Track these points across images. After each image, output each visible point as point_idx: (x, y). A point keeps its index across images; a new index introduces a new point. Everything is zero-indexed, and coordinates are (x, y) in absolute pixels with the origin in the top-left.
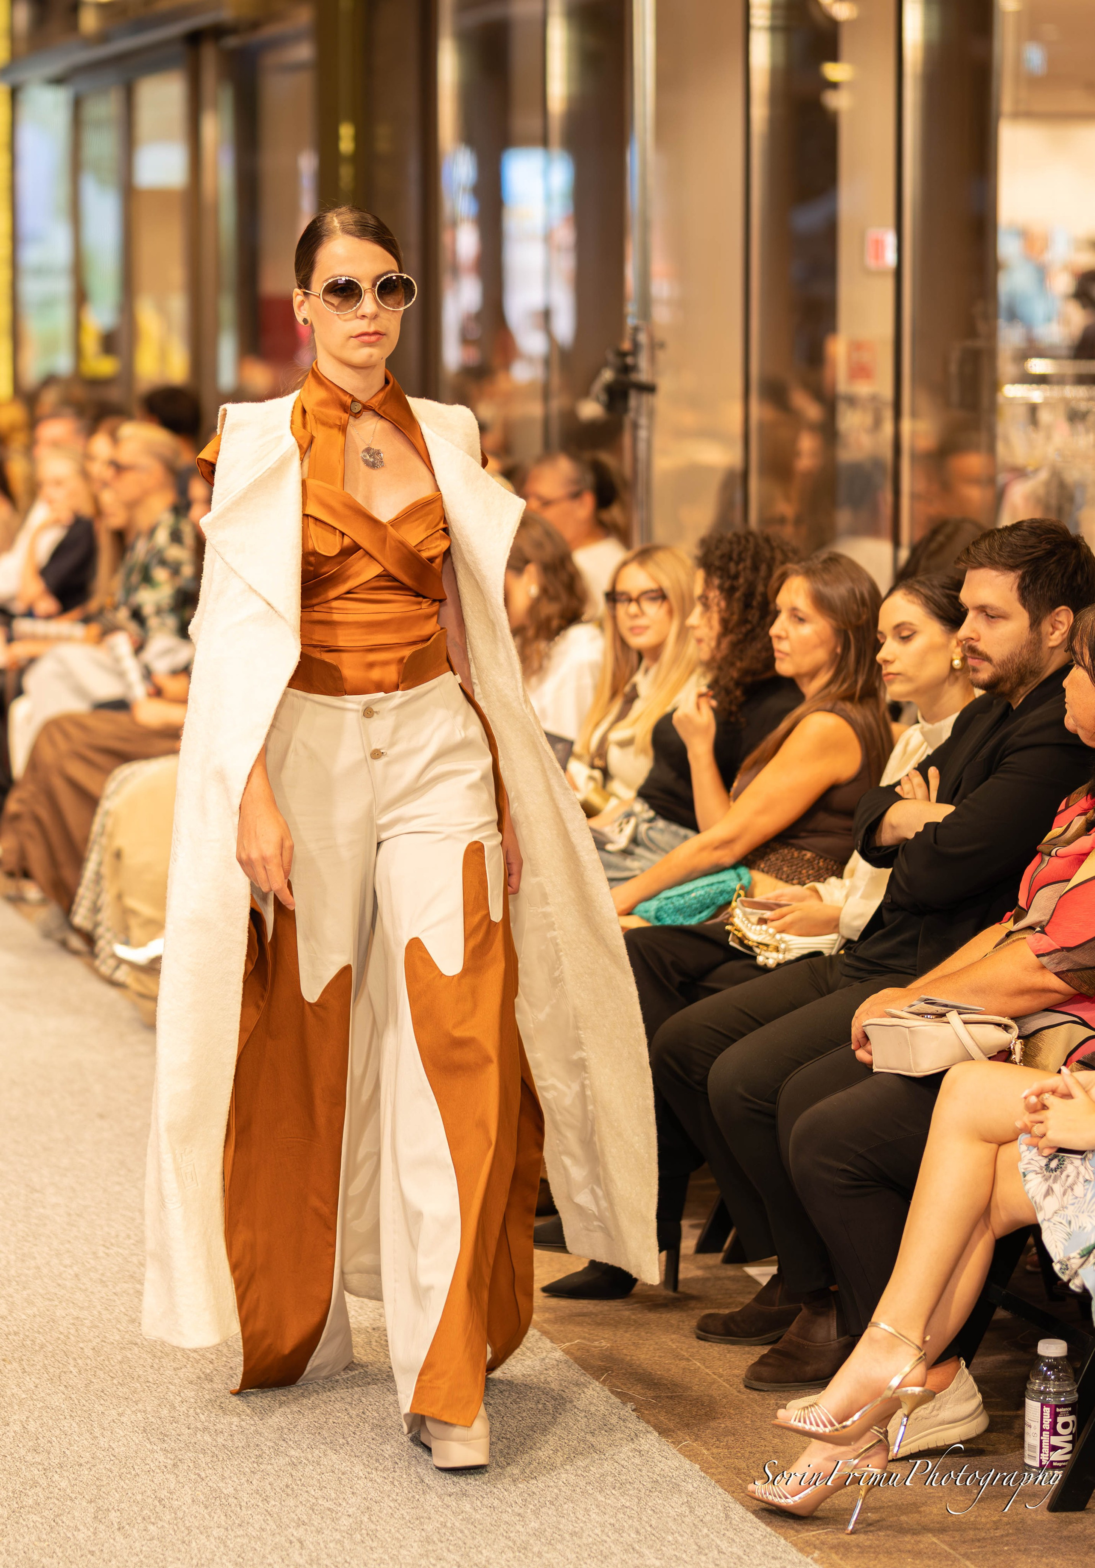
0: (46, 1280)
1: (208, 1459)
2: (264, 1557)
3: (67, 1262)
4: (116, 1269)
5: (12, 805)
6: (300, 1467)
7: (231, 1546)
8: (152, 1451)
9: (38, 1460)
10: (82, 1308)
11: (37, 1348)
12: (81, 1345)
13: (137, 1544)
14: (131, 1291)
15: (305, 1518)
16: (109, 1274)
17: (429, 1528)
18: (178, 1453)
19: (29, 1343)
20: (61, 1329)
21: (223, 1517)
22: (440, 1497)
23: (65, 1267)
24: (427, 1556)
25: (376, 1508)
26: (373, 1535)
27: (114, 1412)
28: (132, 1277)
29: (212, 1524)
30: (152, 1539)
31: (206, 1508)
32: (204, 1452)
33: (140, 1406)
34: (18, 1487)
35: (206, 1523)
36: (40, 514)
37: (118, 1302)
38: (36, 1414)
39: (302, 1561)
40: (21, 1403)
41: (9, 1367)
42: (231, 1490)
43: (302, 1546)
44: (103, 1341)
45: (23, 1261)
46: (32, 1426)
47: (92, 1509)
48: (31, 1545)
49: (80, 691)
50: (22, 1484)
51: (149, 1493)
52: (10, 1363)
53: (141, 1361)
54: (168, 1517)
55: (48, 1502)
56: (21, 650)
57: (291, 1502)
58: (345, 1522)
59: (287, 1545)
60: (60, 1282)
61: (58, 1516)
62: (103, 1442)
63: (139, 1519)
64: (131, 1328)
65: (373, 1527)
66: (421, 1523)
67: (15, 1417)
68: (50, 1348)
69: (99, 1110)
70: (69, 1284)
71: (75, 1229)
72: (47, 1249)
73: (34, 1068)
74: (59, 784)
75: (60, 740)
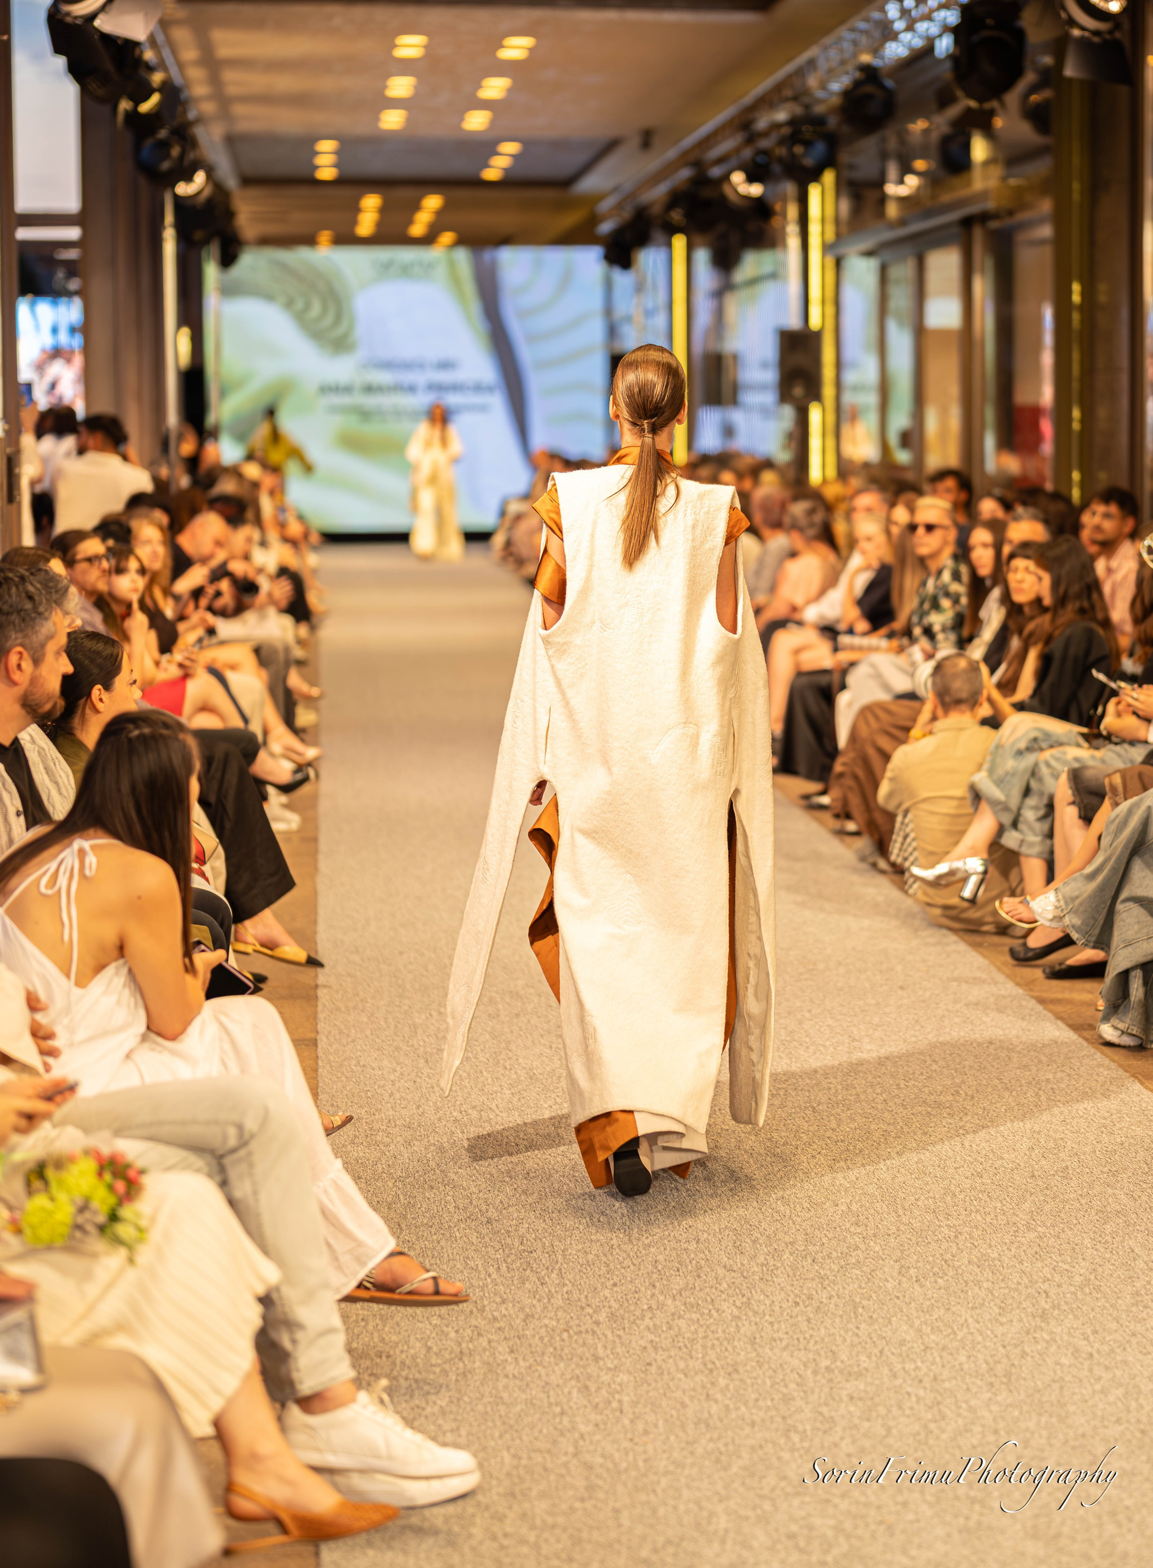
0: (863, 1103)
1: (980, 1233)
2: (1020, 1303)
3: (879, 1091)
4: (913, 1096)
5: (838, 767)
6: (1045, 1239)
7: (997, 1295)
8: (940, 1226)
9: (859, 1230)
10: (889, 1124)
13: (930, 1292)
14: (924, 1113)
15: (1049, 1276)
17: (1138, 1285)
18: (958, 1228)
19: (851, 1148)
20: (874, 1138)
21: (991, 1274)
22: (1146, 1263)
23: (877, 1094)
24: (1137, 1305)
25: (1100, 1270)
26: (1098, 1289)
27: (912, 1198)
28: (924, 1102)
29: (982, 1279)
30: (940, 1289)
31: (979, 1267)
32: (976, 1227)
33: (931, 1194)
34: (845, 1250)
35: (979, 1278)
36: (856, 560)
37: (915, 1120)
38: (857, 1198)
39: (1047, 1307)
40: (846, 1190)
41: (838, 1165)
42: (996, 1255)
43: (1047, 1296)
45: (847, 1089)
46: (854, 1207)
47: (897, 1266)
48: (854, 1292)
49: (886, 687)
50: (848, 1248)
51: (938, 1256)
52: (839, 1162)
53: (932, 1163)
54: (951, 1273)
55: (867, 1261)
56: (844, 657)
57: (1039, 1264)
58: (1078, 1279)
59: (1037, 1295)
60: (873, 1105)
61: (873, 1271)
62: (905, 1219)
63: (931, 1274)
65: (1098, 1283)
66: (1133, 1282)
67: (843, 1200)
69: (900, 984)
70: (879, 1106)
71: (883, 1068)
72: (863, 1081)
73: (854, 954)
74: (872, 752)
75: (872, 720)
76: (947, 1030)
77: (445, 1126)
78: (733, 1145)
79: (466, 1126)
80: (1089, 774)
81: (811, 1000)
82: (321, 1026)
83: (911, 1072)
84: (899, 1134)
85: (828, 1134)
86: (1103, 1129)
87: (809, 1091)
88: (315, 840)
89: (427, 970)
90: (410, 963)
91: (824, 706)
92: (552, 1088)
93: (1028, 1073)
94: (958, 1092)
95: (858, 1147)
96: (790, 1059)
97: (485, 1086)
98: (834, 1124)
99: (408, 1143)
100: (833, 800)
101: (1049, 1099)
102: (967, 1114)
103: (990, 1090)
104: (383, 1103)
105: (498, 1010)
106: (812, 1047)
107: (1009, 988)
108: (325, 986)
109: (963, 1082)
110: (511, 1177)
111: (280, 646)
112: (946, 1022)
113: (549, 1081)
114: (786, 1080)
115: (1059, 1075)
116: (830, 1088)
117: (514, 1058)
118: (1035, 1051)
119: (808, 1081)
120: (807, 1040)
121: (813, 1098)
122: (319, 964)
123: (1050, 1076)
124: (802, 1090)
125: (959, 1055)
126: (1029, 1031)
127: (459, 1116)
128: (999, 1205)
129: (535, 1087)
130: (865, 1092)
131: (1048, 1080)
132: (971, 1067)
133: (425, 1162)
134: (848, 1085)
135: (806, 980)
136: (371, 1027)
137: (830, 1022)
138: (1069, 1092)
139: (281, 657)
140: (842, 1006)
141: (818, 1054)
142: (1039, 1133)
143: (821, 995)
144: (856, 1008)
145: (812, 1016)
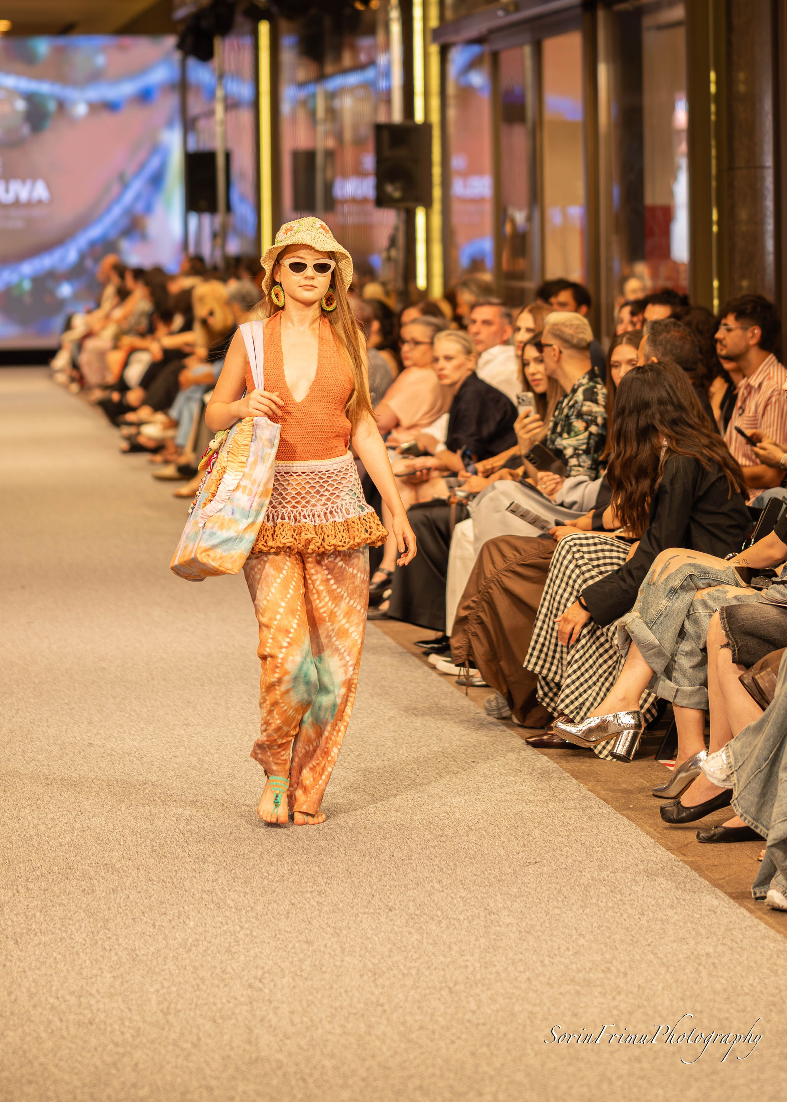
0: (504, 983)
3: (522, 969)
4: (560, 974)
10: (535, 1005)
14: (573, 992)
16: (554, 978)
20: (519, 1021)
23: (520, 972)
28: (572, 980)
45: (486, 968)
60: (516, 984)
64: (574, 1020)
68: (511, 1036)
70: (523, 986)
71: (525, 943)
72: (504, 958)
73: (485, 817)
74: (497, 594)
75: (497, 558)
76: (594, 900)
77: (41, 1014)
79: (64, 1013)
80: (744, 612)
81: (441, 870)
83: (556, 947)
86: (772, 1007)
87: (444, 970)
89: (11, 843)
92: (157, 970)
93: (685, 947)
94: (609, 969)
96: (421, 934)
97: (83, 969)
98: (473, 1006)
101: (710, 975)
102: (619, 993)
103: (644, 965)
105: (93, 885)
106: (444, 922)
107: (662, 854)
109: (614, 958)
110: (118, 1070)
112: (592, 892)
113: (154, 962)
114: (419, 958)
115: (720, 948)
116: (466, 967)
117: (114, 938)
118: (692, 922)
119: (442, 959)
120: (439, 913)
121: (448, 977)
123: (711, 950)
124: (436, 969)
125: (608, 928)
126: (684, 900)
127: (56, 1003)
128: (660, 1092)
129: (138, 969)
130: (506, 970)
131: (708, 955)
132: (622, 941)
133: (21, 1053)
137: (463, 893)
138: (732, 967)
140: (475, 875)
141: (451, 929)
142: (701, 1012)
143: (451, 864)
144: (491, 877)
145: (442, 887)
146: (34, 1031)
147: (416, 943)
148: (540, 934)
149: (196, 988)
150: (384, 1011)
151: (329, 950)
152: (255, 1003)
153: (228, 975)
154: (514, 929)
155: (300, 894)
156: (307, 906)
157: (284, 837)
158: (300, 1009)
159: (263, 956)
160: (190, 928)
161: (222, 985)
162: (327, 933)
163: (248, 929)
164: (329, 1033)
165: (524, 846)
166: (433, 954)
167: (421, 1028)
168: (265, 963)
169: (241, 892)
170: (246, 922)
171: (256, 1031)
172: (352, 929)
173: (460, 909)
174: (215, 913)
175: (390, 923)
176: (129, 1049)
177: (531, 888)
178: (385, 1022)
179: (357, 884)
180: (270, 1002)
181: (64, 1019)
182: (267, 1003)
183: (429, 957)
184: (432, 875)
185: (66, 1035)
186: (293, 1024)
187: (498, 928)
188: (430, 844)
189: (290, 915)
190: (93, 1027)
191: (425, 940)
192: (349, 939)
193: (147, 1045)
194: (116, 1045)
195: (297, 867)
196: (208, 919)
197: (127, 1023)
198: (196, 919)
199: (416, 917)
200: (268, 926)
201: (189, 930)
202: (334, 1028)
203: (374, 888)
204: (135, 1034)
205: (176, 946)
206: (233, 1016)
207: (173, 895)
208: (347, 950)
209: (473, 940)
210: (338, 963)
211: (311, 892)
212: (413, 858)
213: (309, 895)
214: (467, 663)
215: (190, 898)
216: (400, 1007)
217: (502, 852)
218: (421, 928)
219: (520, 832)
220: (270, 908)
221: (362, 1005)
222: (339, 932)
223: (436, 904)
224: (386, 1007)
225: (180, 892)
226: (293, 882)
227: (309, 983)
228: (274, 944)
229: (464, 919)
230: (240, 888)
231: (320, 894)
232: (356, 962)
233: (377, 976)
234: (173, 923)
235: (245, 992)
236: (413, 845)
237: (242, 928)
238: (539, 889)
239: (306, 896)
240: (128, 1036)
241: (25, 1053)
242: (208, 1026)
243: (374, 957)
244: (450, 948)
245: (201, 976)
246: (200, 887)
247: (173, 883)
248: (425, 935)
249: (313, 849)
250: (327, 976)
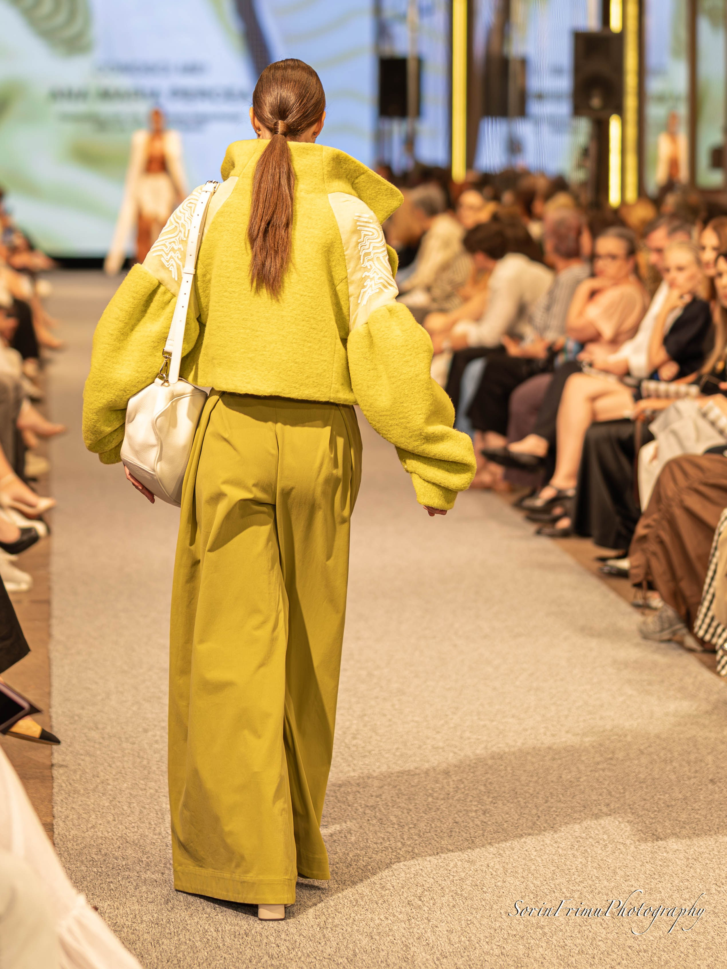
5: (640, 530)
10: (698, 933)
11: (663, 963)
12: (698, 962)
16: (720, 907)
19: (656, 959)
44: (715, 960)
56: (647, 405)
69: (710, 777)
73: (658, 741)
74: (678, 513)
75: (680, 476)
78: (521, 953)
79: (221, 924)
81: (610, 793)
82: (57, 810)
84: (710, 945)
85: (630, 942)
87: (607, 895)
88: (48, 602)
90: (156, 742)
91: (624, 461)
95: (663, 958)
96: (586, 858)
99: (156, 943)
100: (632, 567)
104: (128, 896)
106: (610, 846)
108: (61, 766)
111: (10, 384)
119: (605, 883)
120: (605, 837)
122: (57, 741)
130: (671, 896)
133: (175, 962)
134: (651, 889)
135: (603, 770)
136: (113, 812)
139: (12, 395)
140: (645, 800)
141: (617, 854)
143: (620, 787)
144: (661, 802)
145: (610, 810)
146: (190, 940)
147: (580, 866)
148: (708, 862)
149: (354, 904)
150: (545, 934)
151: (491, 870)
152: (413, 920)
153: (387, 892)
154: (681, 856)
155: (464, 812)
156: (471, 824)
157: (451, 754)
158: (460, 929)
159: (423, 874)
160: (351, 843)
161: (380, 902)
162: (489, 853)
163: (410, 846)
164: (487, 953)
165: (696, 772)
166: (597, 877)
167: (581, 952)
168: (425, 881)
169: (404, 808)
170: (408, 839)
171: (413, 949)
172: (516, 850)
173: (627, 834)
174: (378, 828)
175: (554, 845)
176: (284, 962)
177: (700, 814)
178: (544, 945)
179: (522, 804)
180: (429, 921)
181: (220, 929)
182: (426, 921)
183: (593, 881)
184: (601, 798)
185: (221, 945)
186: (450, 943)
187: (665, 854)
188: (600, 766)
189: (453, 834)
190: (250, 939)
191: (589, 863)
192: (512, 860)
193: (302, 959)
194: (271, 957)
195: (462, 786)
196: (370, 834)
197: (283, 936)
198: (358, 834)
199: (581, 840)
200: (430, 843)
201: (350, 845)
202: (492, 949)
203: (541, 809)
204: (290, 947)
205: (336, 860)
206: (391, 934)
207: (336, 809)
208: (509, 871)
209: (638, 866)
210: (499, 884)
211: (476, 811)
212: (581, 780)
213: (474, 814)
214: (645, 584)
215: (353, 813)
216: (561, 930)
217: (673, 777)
218: (586, 851)
219: (692, 757)
220: (433, 825)
221: (522, 927)
222: (502, 852)
223: (603, 828)
224: (546, 930)
225: (343, 807)
226: (458, 800)
227: (469, 902)
228: (436, 861)
229: (631, 844)
230: (403, 804)
231: (484, 813)
232: (518, 883)
233: (539, 898)
234: (335, 838)
235: (403, 910)
236: (582, 767)
237: (403, 844)
238: (709, 816)
239: (471, 815)
240: (283, 948)
241: (179, 961)
242: (365, 941)
243: (536, 878)
244: (615, 873)
245: (360, 892)
246: (363, 802)
247: (337, 797)
248: (590, 858)
249: (480, 768)
250: (488, 896)
